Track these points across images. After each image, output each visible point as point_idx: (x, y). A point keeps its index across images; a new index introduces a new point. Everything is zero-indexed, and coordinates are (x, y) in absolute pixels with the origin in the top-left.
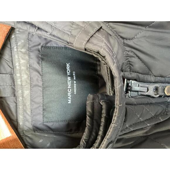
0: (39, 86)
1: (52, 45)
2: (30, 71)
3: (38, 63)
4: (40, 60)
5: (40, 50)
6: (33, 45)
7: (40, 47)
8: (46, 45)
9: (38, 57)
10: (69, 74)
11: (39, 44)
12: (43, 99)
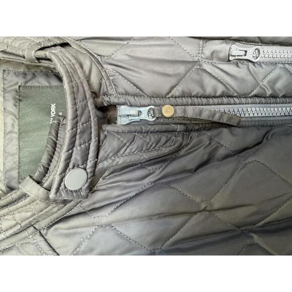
0: (15, 133)
1: (33, 85)
2: (4, 115)
3: (15, 105)
4: (17, 102)
5: (18, 90)
6: (9, 85)
7: (17, 87)
8: (25, 84)
9: (15, 99)
10: (53, 116)
11: (17, 83)
12: (19, 148)
